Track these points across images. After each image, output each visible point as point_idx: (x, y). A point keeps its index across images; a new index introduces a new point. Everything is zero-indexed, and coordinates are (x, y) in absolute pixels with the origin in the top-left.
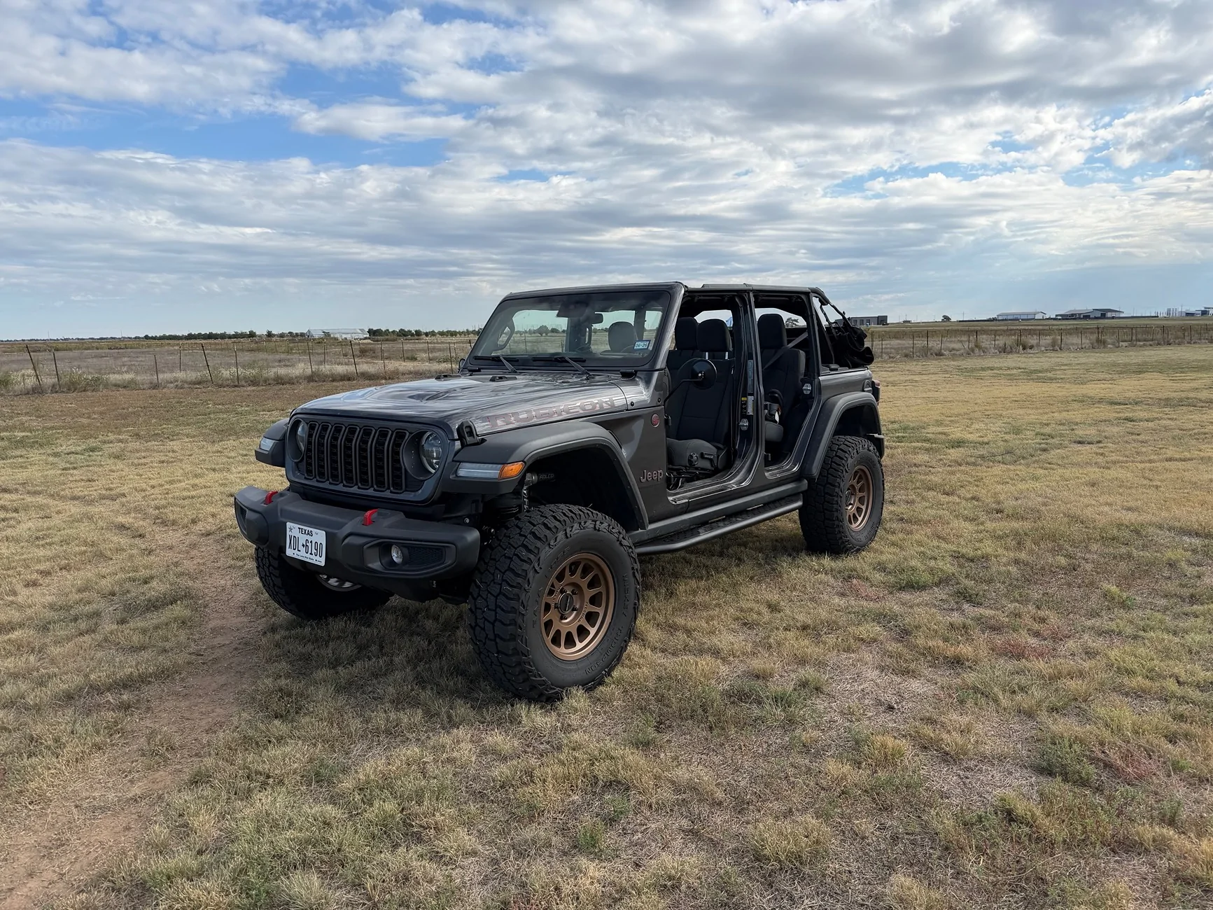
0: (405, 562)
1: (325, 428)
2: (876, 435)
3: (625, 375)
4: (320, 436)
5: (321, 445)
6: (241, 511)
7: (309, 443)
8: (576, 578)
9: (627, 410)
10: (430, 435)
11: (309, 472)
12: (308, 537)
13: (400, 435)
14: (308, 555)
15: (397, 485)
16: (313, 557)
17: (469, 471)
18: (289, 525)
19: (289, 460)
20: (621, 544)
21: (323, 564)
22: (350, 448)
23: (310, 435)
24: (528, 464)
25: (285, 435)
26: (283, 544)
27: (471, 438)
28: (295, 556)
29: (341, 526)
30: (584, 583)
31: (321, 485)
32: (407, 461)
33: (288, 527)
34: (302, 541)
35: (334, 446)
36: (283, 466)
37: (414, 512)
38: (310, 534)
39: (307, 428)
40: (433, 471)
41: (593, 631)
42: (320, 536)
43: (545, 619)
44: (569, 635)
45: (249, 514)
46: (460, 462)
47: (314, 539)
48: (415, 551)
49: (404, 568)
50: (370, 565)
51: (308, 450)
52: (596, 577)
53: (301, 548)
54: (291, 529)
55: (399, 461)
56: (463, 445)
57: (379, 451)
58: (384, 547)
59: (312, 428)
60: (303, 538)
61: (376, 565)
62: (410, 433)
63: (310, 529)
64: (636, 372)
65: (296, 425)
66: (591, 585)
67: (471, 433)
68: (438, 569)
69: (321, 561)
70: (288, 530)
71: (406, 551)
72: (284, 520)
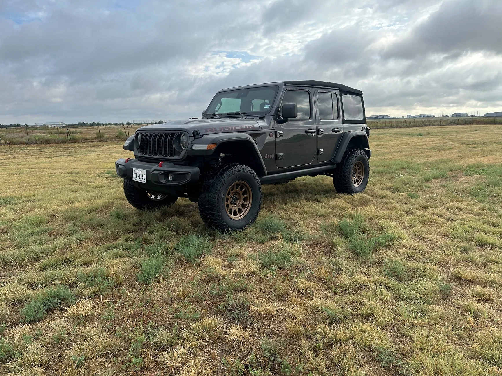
0: (173, 180)
1: (147, 135)
2: (367, 149)
3: (260, 118)
4: (145, 138)
5: (145, 141)
6: (117, 165)
7: (142, 141)
8: (238, 190)
9: (260, 130)
10: (184, 135)
11: (142, 152)
12: (140, 173)
13: (173, 136)
14: (140, 179)
15: (172, 154)
16: (142, 180)
17: (196, 147)
18: (133, 169)
19: (135, 148)
20: (255, 179)
21: (145, 182)
22: (155, 141)
23: (142, 138)
24: (218, 145)
25: (133, 139)
26: (131, 176)
27: (198, 136)
28: (136, 180)
29: (151, 168)
30: (241, 192)
31: (146, 156)
32: (174, 145)
33: (133, 170)
34: (138, 175)
35: (150, 141)
36: (133, 151)
37: (177, 163)
38: (141, 171)
39: (141, 135)
40: (184, 148)
41: (244, 211)
42: (144, 172)
43: (226, 203)
44: (235, 211)
45: (120, 166)
46: (193, 144)
47: (142, 173)
48: (177, 175)
49: (173, 182)
50: (161, 181)
51: (141, 143)
52: (245, 191)
53: (138, 177)
54: (134, 171)
55: (172, 145)
56: (195, 139)
57: (165, 142)
58: (166, 174)
59: (142, 135)
60: (138, 173)
61: (163, 181)
62: (176, 135)
63: (141, 170)
64: (264, 116)
65: (137, 135)
66: (244, 194)
67: (197, 134)
68: (184, 182)
69: (144, 181)
70: (133, 171)
71: (173, 175)
72: (132, 167)
